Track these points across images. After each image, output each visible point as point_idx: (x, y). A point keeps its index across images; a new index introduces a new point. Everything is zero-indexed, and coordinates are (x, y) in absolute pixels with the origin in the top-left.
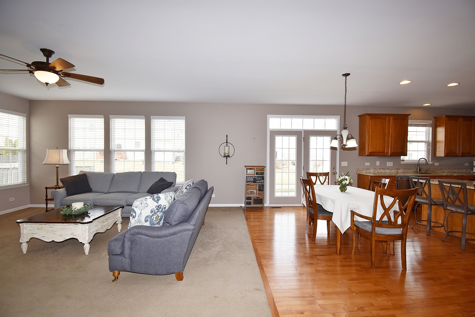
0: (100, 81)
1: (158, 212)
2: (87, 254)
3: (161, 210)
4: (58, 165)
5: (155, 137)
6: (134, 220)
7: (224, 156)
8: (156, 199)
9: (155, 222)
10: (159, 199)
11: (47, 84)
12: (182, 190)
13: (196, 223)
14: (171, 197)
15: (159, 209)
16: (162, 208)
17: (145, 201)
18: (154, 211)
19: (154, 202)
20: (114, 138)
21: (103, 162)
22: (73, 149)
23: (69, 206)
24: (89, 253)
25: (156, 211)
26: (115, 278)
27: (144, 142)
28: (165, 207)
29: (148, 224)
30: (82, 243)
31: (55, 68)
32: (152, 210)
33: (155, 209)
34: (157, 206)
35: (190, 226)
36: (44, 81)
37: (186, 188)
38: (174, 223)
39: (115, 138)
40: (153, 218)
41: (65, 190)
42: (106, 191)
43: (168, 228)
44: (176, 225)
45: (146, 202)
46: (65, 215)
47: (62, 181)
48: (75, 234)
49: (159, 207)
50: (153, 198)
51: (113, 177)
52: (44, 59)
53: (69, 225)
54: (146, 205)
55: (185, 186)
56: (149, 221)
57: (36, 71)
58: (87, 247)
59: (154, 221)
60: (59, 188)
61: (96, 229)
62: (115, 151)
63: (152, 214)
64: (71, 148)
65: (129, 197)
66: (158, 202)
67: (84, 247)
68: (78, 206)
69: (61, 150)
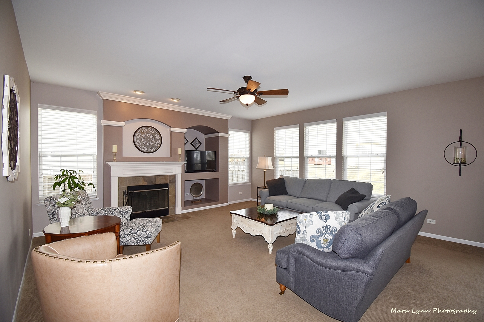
0: (284, 92)
1: (326, 233)
2: (270, 253)
3: (330, 232)
4: (266, 169)
5: (348, 141)
6: (299, 235)
7: (454, 163)
8: (324, 217)
9: (323, 245)
10: (327, 218)
11: (247, 104)
12: (373, 208)
13: (376, 265)
14: (344, 218)
15: (327, 230)
16: (331, 229)
17: (310, 217)
18: (321, 231)
19: (321, 220)
20: (307, 145)
21: (298, 168)
22: (277, 156)
23: (263, 206)
24: (272, 253)
25: (323, 232)
26: (282, 291)
27: (336, 148)
28: (335, 229)
29: (314, 245)
30: (267, 242)
31: (250, 90)
32: (318, 229)
33: (322, 229)
34: (325, 226)
35: (367, 267)
36: (245, 103)
37: (378, 207)
38: (343, 256)
39: (309, 145)
40: (319, 239)
41: (268, 191)
42: (298, 196)
43: (335, 259)
44: (346, 259)
45: (311, 219)
46: (259, 213)
47: (268, 183)
48: (263, 232)
49: (327, 228)
50: (320, 215)
51: (305, 183)
52: (244, 85)
53: (259, 223)
54: (311, 222)
55: (377, 203)
56: (315, 242)
57: (241, 95)
58: (270, 247)
59: (322, 243)
60: (265, 189)
61: (279, 232)
62: (308, 157)
63: (318, 235)
64: (276, 155)
65: (316, 205)
66: (326, 221)
67: (268, 246)
68: (269, 207)
69: (267, 158)
